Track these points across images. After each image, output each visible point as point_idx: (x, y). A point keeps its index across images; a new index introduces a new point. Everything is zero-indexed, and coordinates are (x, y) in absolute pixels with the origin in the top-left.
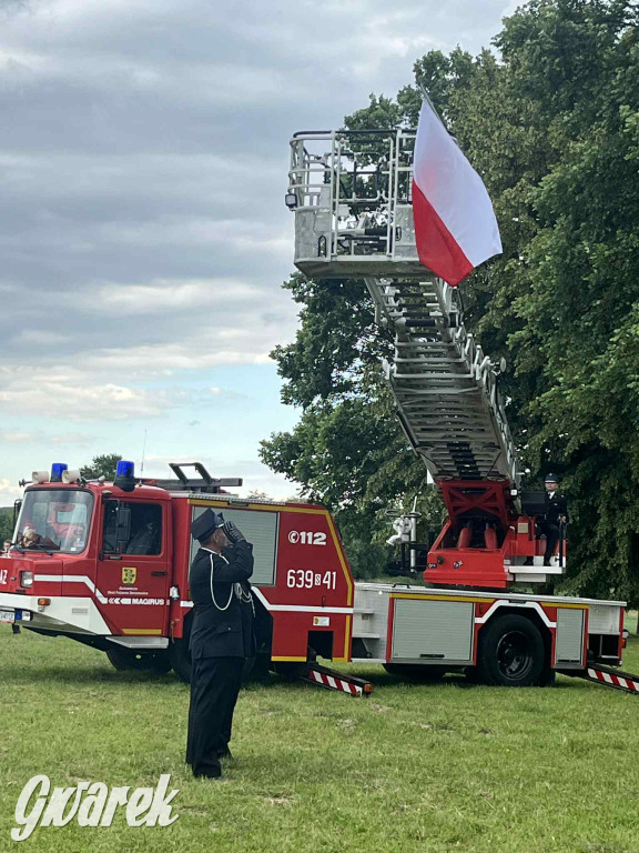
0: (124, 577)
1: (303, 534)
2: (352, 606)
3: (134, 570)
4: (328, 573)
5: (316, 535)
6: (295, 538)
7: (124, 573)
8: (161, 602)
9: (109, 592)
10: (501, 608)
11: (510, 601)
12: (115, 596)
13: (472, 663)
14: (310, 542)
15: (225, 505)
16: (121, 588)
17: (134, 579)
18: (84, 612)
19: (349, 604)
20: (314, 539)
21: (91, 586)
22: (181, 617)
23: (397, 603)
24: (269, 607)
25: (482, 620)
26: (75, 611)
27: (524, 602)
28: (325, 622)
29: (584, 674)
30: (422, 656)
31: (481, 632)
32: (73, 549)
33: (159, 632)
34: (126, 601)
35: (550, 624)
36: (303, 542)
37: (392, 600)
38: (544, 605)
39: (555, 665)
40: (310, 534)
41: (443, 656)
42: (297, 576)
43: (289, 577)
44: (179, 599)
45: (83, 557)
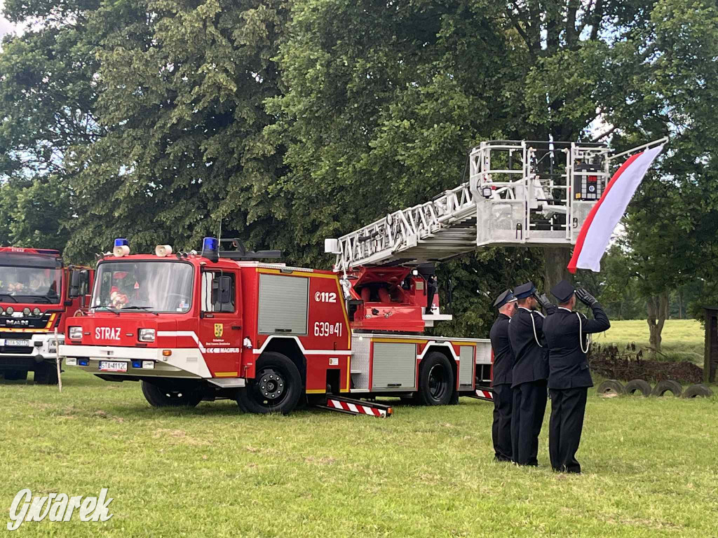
0: (216, 331)
1: (323, 294)
2: (350, 350)
3: (221, 325)
4: (337, 324)
5: (331, 294)
6: (319, 297)
7: (216, 328)
8: (237, 350)
9: (207, 344)
10: (431, 347)
11: (436, 341)
12: (210, 347)
13: (416, 390)
14: (327, 300)
15: (278, 272)
16: (214, 340)
17: (222, 332)
18: (195, 360)
19: (349, 348)
20: (329, 297)
21: (196, 339)
22: (254, 362)
23: (375, 345)
24: (305, 352)
25: (421, 357)
26: (189, 360)
27: (443, 342)
28: (335, 362)
29: (473, 394)
30: (389, 385)
31: (421, 365)
32: (179, 310)
33: (235, 374)
34: (217, 351)
35: (456, 358)
36: (323, 300)
37: (372, 344)
38: (454, 343)
39: (459, 389)
40: (327, 294)
41: (400, 385)
42: (320, 327)
43: (316, 328)
44: (252, 348)
45: (190, 316)
